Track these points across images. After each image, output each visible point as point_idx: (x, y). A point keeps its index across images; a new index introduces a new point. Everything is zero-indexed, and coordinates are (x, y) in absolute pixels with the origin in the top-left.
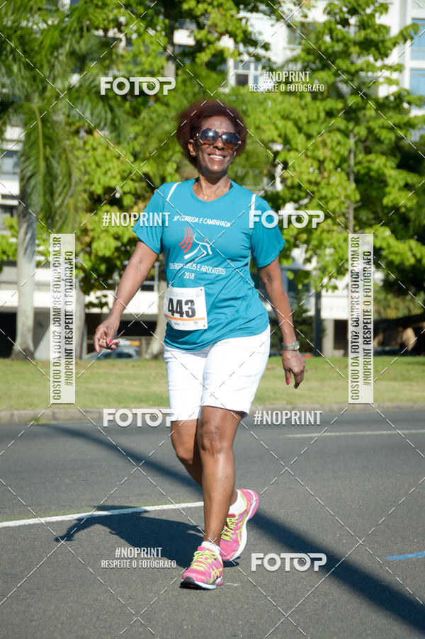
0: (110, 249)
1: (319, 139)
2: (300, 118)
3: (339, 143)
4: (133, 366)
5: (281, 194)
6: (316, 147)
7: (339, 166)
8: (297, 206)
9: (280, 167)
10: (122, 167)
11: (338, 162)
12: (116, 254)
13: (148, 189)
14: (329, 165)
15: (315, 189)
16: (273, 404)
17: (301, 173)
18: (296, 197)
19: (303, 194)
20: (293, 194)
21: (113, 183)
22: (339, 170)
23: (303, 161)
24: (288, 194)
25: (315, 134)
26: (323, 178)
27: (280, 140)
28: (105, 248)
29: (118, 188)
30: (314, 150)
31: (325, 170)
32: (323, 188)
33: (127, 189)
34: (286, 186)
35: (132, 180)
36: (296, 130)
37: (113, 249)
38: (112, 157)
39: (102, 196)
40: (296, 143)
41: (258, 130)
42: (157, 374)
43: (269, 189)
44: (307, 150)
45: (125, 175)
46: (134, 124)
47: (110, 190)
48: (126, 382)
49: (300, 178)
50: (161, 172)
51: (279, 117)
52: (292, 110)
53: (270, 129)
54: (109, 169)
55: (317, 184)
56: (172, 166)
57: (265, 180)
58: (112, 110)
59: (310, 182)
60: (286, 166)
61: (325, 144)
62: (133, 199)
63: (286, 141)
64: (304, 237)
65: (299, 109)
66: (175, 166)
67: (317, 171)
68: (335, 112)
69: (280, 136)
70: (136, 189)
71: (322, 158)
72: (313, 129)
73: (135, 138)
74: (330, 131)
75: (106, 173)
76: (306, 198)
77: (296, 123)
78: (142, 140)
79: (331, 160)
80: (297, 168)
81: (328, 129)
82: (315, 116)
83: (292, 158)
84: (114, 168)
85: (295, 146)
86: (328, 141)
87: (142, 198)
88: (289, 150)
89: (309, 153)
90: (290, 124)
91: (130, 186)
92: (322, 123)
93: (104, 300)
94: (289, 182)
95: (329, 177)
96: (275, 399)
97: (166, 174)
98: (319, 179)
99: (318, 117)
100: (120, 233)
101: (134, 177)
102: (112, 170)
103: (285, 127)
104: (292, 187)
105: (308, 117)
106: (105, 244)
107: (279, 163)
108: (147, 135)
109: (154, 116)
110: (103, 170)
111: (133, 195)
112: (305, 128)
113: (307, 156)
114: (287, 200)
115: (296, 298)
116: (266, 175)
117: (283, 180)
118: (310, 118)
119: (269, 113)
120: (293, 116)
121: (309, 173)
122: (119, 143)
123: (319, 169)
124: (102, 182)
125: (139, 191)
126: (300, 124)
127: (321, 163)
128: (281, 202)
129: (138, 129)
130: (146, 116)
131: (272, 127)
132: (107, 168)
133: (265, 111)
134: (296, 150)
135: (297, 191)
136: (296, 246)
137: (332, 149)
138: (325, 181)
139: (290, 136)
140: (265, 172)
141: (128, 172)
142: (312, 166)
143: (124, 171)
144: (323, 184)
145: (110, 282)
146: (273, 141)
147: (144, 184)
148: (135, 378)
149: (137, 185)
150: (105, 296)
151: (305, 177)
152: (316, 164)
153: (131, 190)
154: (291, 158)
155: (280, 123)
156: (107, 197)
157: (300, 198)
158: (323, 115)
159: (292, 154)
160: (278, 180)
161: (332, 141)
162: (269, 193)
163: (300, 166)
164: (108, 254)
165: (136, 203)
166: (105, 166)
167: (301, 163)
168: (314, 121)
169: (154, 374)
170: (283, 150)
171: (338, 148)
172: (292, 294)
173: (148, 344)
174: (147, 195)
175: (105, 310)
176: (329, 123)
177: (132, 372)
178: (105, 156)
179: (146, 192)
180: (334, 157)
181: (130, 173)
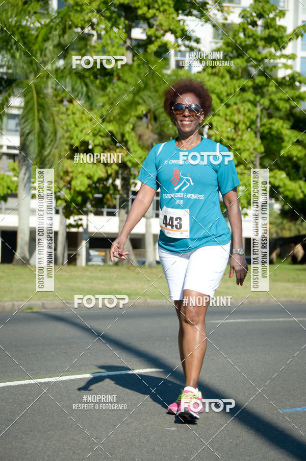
0: (84, 186)
1: (235, 107)
2: (221, 92)
3: (249, 110)
4: (100, 270)
6: (233, 113)
7: (249, 127)
9: (207, 127)
10: (94, 127)
11: (248, 124)
12: (89, 189)
13: (112, 142)
14: (242, 126)
15: (232, 143)
17: (222, 132)
21: (87, 138)
22: (249, 129)
23: (224, 123)
25: (232, 104)
26: (238, 135)
28: (81, 185)
29: (91, 142)
30: (231, 116)
31: (239, 130)
32: (237, 143)
33: (97, 142)
35: (101, 136)
36: (218, 101)
37: (86, 186)
38: (86, 119)
39: (79, 147)
40: (219, 111)
42: (118, 276)
44: (226, 115)
45: (96, 132)
46: (102, 96)
47: (85, 143)
48: (95, 282)
49: (221, 135)
50: (122, 131)
52: (216, 86)
54: (85, 128)
55: (233, 140)
56: (129, 126)
58: (86, 85)
59: (228, 138)
60: (211, 126)
61: (239, 111)
62: (101, 150)
65: (221, 85)
66: (131, 126)
67: (233, 131)
68: (246, 88)
70: (103, 142)
71: (237, 121)
72: (231, 100)
73: (103, 106)
74: (243, 102)
75: (82, 131)
77: (218, 96)
78: (107, 107)
79: (244, 123)
80: (219, 129)
81: (242, 100)
82: (232, 91)
83: (215, 120)
84: (88, 127)
85: (217, 113)
86: (242, 109)
87: (108, 149)
88: (214, 115)
89: (228, 118)
91: (99, 140)
92: (238, 96)
93: (80, 222)
95: (242, 135)
97: (125, 132)
98: (235, 136)
99: (235, 91)
100: (92, 174)
101: (102, 134)
105: (227, 91)
106: (81, 182)
107: (206, 125)
108: (112, 104)
109: (117, 90)
110: (80, 129)
111: (101, 147)
112: (225, 99)
113: (226, 120)
118: (229, 92)
120: (217, 91)
121: (228, 132)
122: (91, 109)
123: (235, 129)
124: (79, 137)
125: (105, 144)
126: (222, 97)
127: (236, 124)
129: (105, 99)
130: (111, 91)
132: (83, 127)
134: (219, 115)
137: (244, 115)
138: (239, 138)
141: (98, 130)
142: (230, 127)
143: (95, 130)
145: (85, 209)
147: (109, 139)
148: (102, 279)
149: (104, 139)
150: (81, 220)
151: (225, 135)
152: (232, 126)
153: (99, 143)
156: (83, 148)
158: (238, 90)
159: (216, 118)
161: (244, 109)
163: (221, 126)
164: (83, 189)
166: (81, 126)
167: (222, 124)
168: (231, 94)
169: (115, 276)
171: (249, 114)
174: (111, 147)
175: (81, 230)
176: (242, 96)
177: (100, 274)
178: (81, 118)
179: (111, 145)
180: (246, 120)
181: (100, 131)
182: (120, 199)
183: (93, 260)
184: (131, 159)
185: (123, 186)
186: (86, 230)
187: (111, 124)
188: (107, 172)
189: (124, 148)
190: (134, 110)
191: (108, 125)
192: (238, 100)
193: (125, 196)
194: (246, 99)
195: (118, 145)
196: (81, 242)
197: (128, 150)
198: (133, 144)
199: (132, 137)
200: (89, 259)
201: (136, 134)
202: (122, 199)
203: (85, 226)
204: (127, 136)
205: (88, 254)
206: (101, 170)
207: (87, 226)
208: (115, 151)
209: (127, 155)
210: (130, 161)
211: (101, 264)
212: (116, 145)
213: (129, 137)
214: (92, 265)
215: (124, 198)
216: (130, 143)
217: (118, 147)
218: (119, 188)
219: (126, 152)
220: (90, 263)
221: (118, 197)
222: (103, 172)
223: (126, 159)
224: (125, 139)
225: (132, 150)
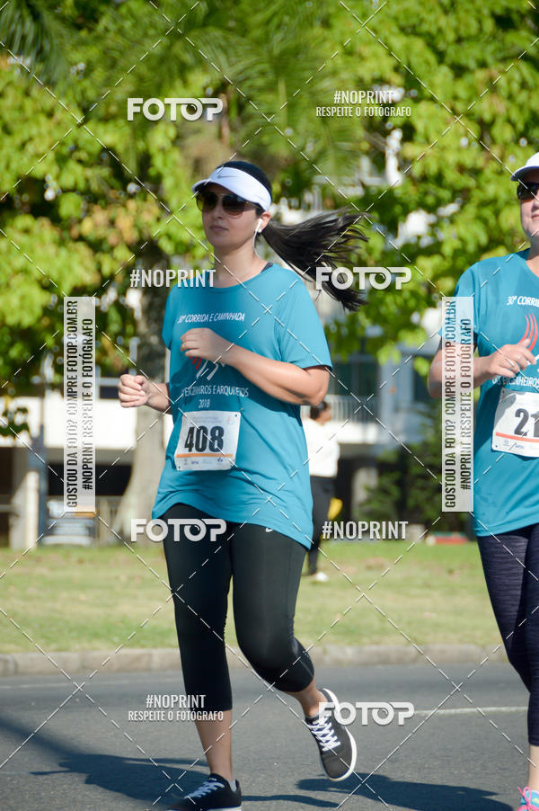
0: (32, 312)
1: (481, 75)
2: (440, 31)
3: (524, 85)
4: (81, 562)
5: (398, 193)
6: (474, 94)
7: (524, 134)
8: (432, 218)
9: (397, 135)
10: (58, 135)
11: (520, 126)
12: (46, 322)
13: (114, 181)
14: (503, 133)
15: (471, 182)
16: (377, 643)
17: (443, 149)
18: (430, 200)
19: (445, 194)
20: (426, 193)
21: (38, 169)
22: (523, 142)
23: (447, 123)
24: (413, 194)
25: (472, 64)
26: (489, 159)
27: (397, 79)
28: (22, 307)
29: (50, 180)
30: (469, 100)
31: (494, 141)
32: (488, 182)
33: (68, 180)
34: (409, 176)
35: (80, 161)
36: (432, 58)
37: (38, 311)
38: (36, 112)
39: (16, 197)
40: (432, 85)
41: (350, 59)
42: (131, 578)
43: (373, 181)
44: (456, 98)
45: (65, 150)
46: (83, 43)
47: (34, 185)
48: (64, 595)
49: (441, 159)
50: (141, 145)
51: (395, 29)
52: (424, 15)
53: (375, 55)
54: (31, 139)
55: (476, 172)
56: (166, 133)
57: (365, 163)
58: (36, 16)
59: (461, 169)
60: (409, 132)
61: (493, 88)
62: (83, 205)
63: (411, 82)
64: (447, 283)
65: (439, 10)
66: (172, 132)
67: (476, 146)
68: (515, 17)
69: (397, 69)
70: (87, 180)
71: (487, 117)
72: (469, 55)
73: (87, 73)
74: (504, 60)
75: (23, 146)
76: (452, 201)
77: (431, 41)
78: (99, 74)
79: (509, 121)
80: (434, 139)
81: (499, 56)
82: (473, 27)
83: (422, 116)
84: (40, 135)
85: (428, 92)
86: (501, 80)
87: (102, 202)
88: (417, 100)
89: (460, 107)
90: (418, 44)
91: (75, 174)
92: (487, 42)
93: (19, 419)
94: (417, 170)
95: (503, 158)
96: (384, 632)
97: (153, 150)
98: (480, 163)
99: (481, 30)
100: (54, 275)
101: (83, 155)
102: (37, 140)
103: (408, 49)
104: (424, 178)
105: (456, 30)
106: (23, 298)
107: (394, 128)
108: (113, 65)
109: (128, 24)
110: (18, 139)
111: (82, 194)
112: (452, 53)
113: (454, 112)
114: (412, 205)
115: (429, 416)
116: (367, 153)
117: (404, 163)
118: (463, 32)
119: (373, 19)
120: (425, 28)
121: (459, 149)
122: (50, 83)
123: (481, 138)
124: (14, 166)
125: (94, 186)
126: (441, 46)
127: (485, 127)
128: (398, 209)
129: (94, 52)
130: (112, 27)
131: (381, 51)
132: (26, 137)
133: (364, 16)
134: (432, 99)
135: (432, 187)
136: (432, 304)
137: (510, 97)
138: (494, 166)
139: (420, 70)
140: (365, 146)
141: (71, 145)
142: (466, 134)
143: (62, 144)
144: (488, 173)
145: (36, 380)
146: (381, 81)
147: (105, 172)
148: (83, 587)
149: (89, 173)
150: (24, 411)
151: (452, 158)
152: (474, 132)
153: (76, 184)
154: (420, 117)
155: (398, 42)
156: (26, 197)
157: (440, 203)
158: (489, 25)
159: (424, 107)
160: (392, 163)
161: (509, 82)
162: (374, 191)
163: (439, 132)
164: (28, 320)
165: (88, 212)
166: (21, 133)
167: (442, 126)
168: (469, 38)
169: (123, 578)
170: (402, 100)
171: (522, 97)
172: (421, 407)
173: (114, 513)
174: (112, 194)
175: (23, 440)
176: (503, 41)
177: (77, 573)
178: (21, 109)
179: (112, 188)
180: (515, 115)
181: (77, 148)
182: (140, 347)
183: (59, 531)
184: (173, 230)
185: (148, 310)
186: (38, 442)
187: (111, 126)
188: (99, 270)
189: (152, 197)
190: (178, 83)
191: (101, 128)
192: (489, 53)
193: (154, 340)
194: (513, 51)
195: (132, 188)
196: (23, 477)
197: (162, 202)
198: (177, 185)
199: (175, 163)
200: (46, 526)
201: (186, 158)
202: (145, 351)
203: (34, 430)
204: (158, 162)
205: (44, 514)
206: (81, 263)
207: (42, 428)
208: (124, 206)
209: (158, 220)
210: (169, 237)
211: (84, 541)
212: (125, 189)
213: (165, 164)
214: (57, 546)
215: (149, 345)
216: (168, 183)
217: (131, 196)
218: (138, 314)
219: (156, 210)
220: (50, 540)
221: (134, 343)
222: (87, 269)
223: (156, 231)
224: (152, 172)
225: (173, 203)
